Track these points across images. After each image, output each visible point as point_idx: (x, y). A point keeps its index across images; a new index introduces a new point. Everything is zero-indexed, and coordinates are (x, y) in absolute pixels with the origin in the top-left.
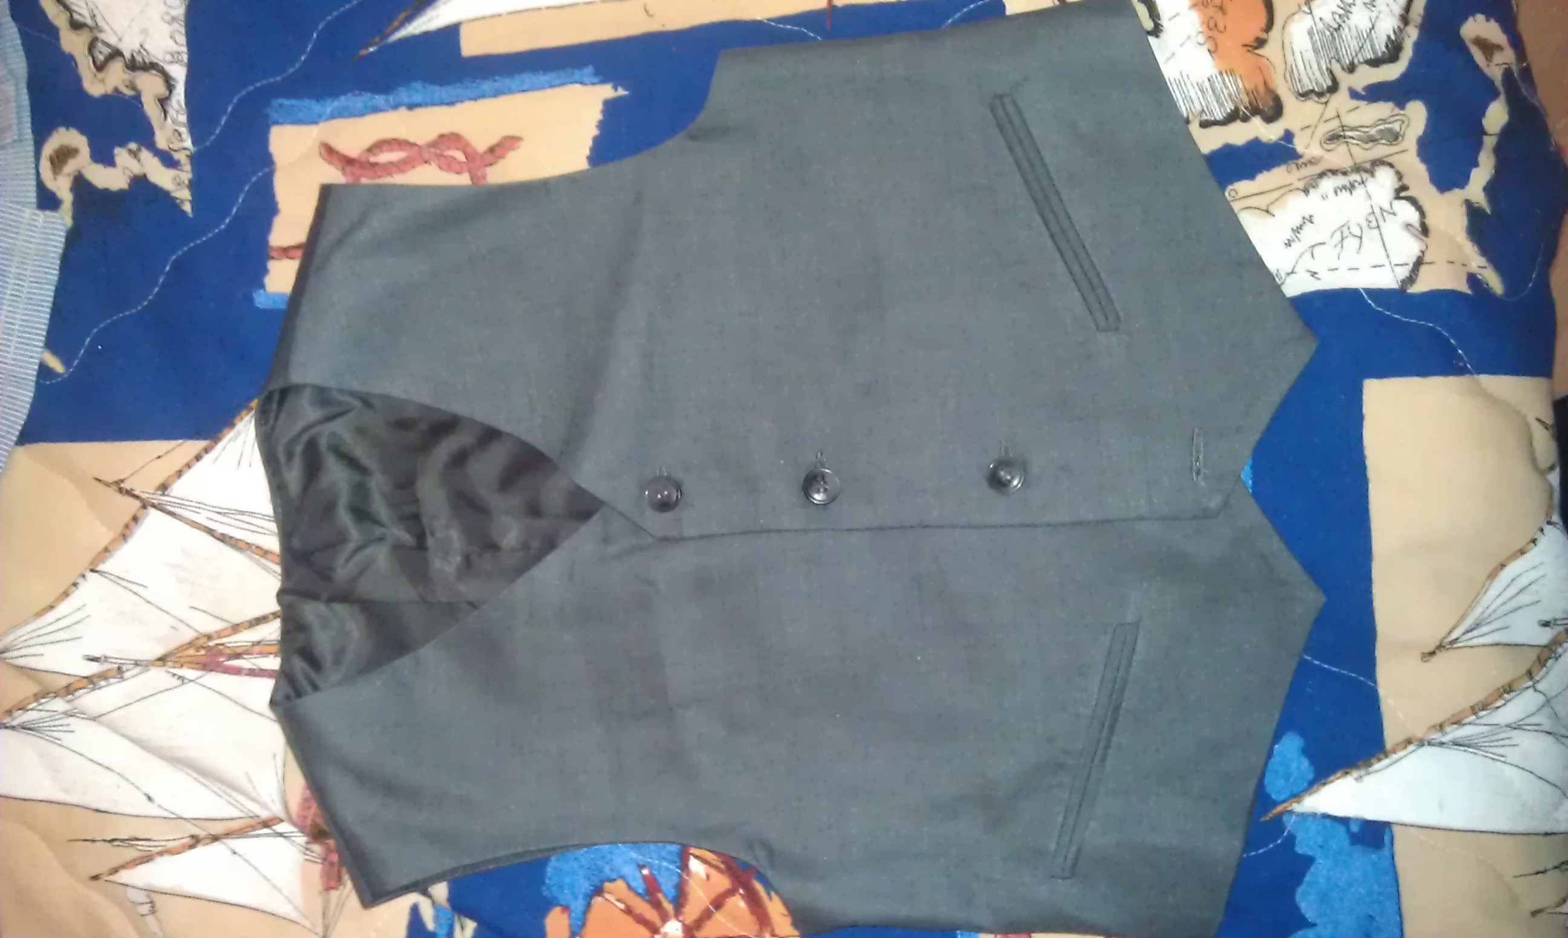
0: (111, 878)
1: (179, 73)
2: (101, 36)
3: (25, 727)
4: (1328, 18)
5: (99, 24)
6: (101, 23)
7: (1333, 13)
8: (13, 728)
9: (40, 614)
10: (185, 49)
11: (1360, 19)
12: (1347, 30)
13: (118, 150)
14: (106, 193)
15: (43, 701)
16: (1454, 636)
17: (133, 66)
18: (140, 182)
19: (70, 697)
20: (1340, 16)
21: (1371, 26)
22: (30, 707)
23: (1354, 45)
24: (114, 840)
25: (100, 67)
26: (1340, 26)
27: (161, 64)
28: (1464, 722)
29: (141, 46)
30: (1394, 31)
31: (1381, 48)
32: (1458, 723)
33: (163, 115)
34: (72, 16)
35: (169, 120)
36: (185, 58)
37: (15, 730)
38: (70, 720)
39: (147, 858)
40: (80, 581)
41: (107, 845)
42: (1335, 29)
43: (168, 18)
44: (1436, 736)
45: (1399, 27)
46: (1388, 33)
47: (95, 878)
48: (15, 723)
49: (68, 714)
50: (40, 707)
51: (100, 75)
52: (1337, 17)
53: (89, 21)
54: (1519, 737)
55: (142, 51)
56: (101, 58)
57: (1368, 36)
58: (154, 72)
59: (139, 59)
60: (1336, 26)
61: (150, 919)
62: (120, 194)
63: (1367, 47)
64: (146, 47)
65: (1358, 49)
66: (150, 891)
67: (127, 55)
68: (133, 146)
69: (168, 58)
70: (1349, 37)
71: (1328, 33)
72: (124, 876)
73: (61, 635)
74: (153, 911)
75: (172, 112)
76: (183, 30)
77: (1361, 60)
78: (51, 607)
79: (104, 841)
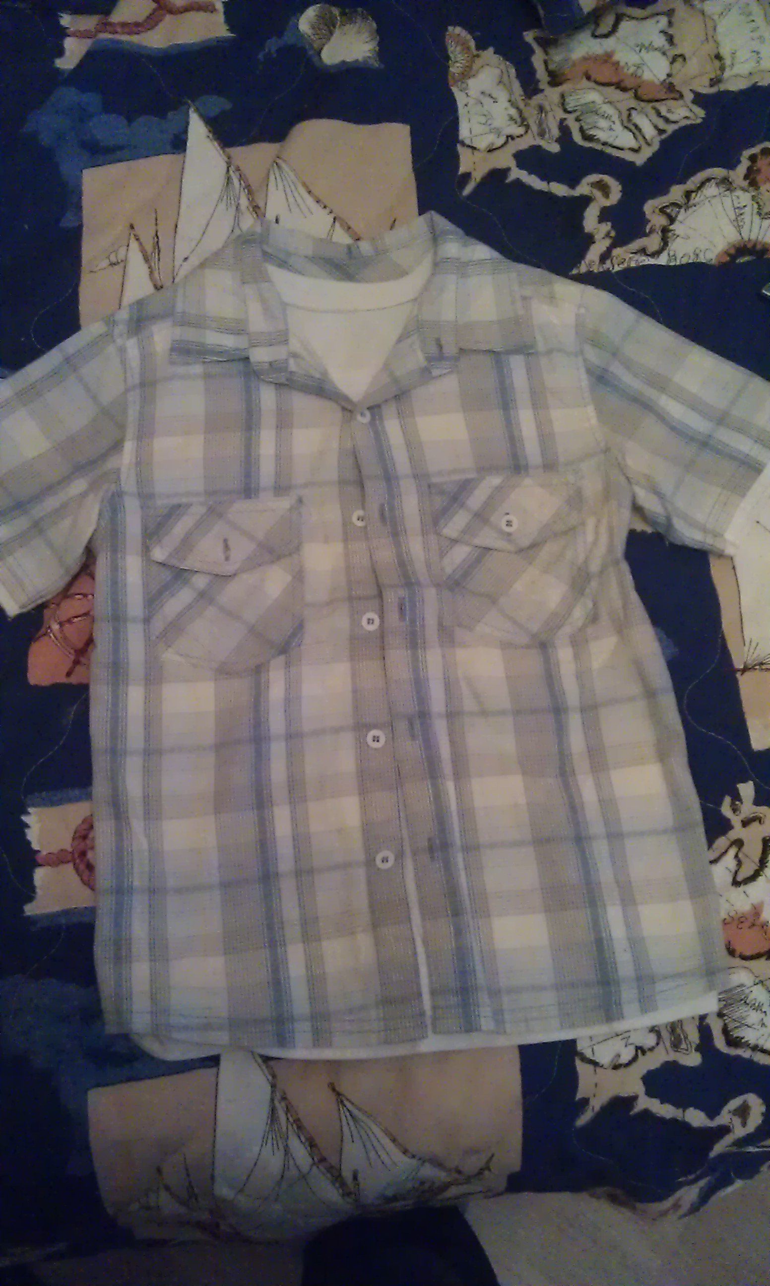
0: (132, 236)
1: (662, 260)
2: (682, 210)
3: (229, 180)
4: (751, 997)
5: (690, 209)
6: (691, 210)
7: (755, 999)
8: (228, 171)
9: (304, 185)
10: (678, 263)
11: (754, 1017)
12: (746, 1009)
13: (609, 224)
14: (581, 218)
15: (246, 191)
16: (346, 1103)
17: (665, 231)
18: (590, 239)
19: (251, 209)
20: (755, 1004)
21: (749, 1025)
22: (242, 182)
23: (736, 1015)
24: (158, 238)
25: (662, 210)
26: (748, 1004)
27: (668, 248)
28: (289, 1115)
29: (678, 236)
30: (747, 1041)
31: (736, 1034)
32: (288, 1110)
33: (634, 251)
34: (692, 192)
35: (631, 255)
36: (672, 264)
37: (226, 173)
38: (234, 208)
39: (147, 259)
40: (328, 210)
41: (154, 233)
42: (745, 1002)
43: (698, 251)
44: (278, 1096)
45: (750, 1044)
46: (746, 1037)
47: (132, 227)
48: (231, 172)
49: (238, 208)
50: (242, 189)
51: (657, 211)
52: (753, 1002)
53: (692, 202)
54: (280, 1154)
55: (675, 236)
56: (668, 211)
57: (743, 1023)
58: (662, 244)
59: (670, 234)
60: (748, 1002)
61: (105, 263)
62: (581, 228)
63: (736, 1024)
64: (678, 238)
65: (734, 1018)
66: (125, 261)
67: (671, 227)
68: (613, 234)
69: (672, 253)
70: (741, 1011)
71: (743, 997)
72: (134, 245)
73: (291, 200)
74: (112, 264)
75: (637, 257)
76: (691, 261)
77: (726, 1021)
78: (309, 192)
79: (157, 232)
